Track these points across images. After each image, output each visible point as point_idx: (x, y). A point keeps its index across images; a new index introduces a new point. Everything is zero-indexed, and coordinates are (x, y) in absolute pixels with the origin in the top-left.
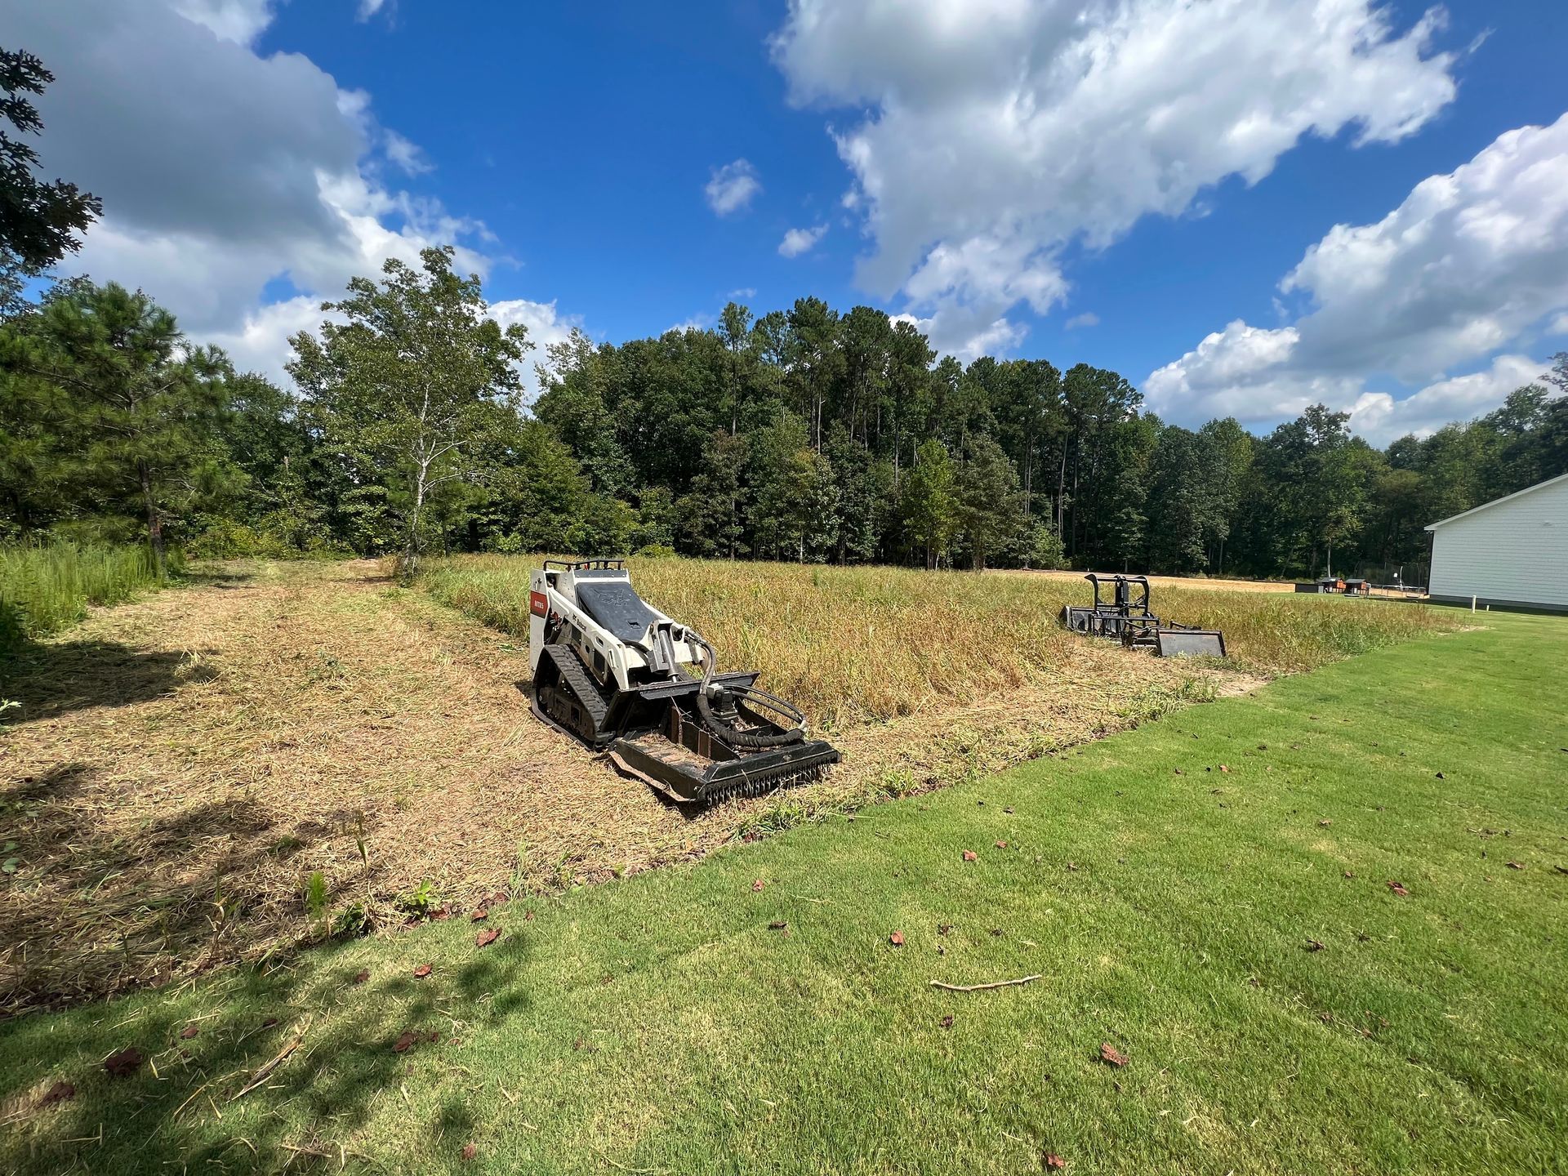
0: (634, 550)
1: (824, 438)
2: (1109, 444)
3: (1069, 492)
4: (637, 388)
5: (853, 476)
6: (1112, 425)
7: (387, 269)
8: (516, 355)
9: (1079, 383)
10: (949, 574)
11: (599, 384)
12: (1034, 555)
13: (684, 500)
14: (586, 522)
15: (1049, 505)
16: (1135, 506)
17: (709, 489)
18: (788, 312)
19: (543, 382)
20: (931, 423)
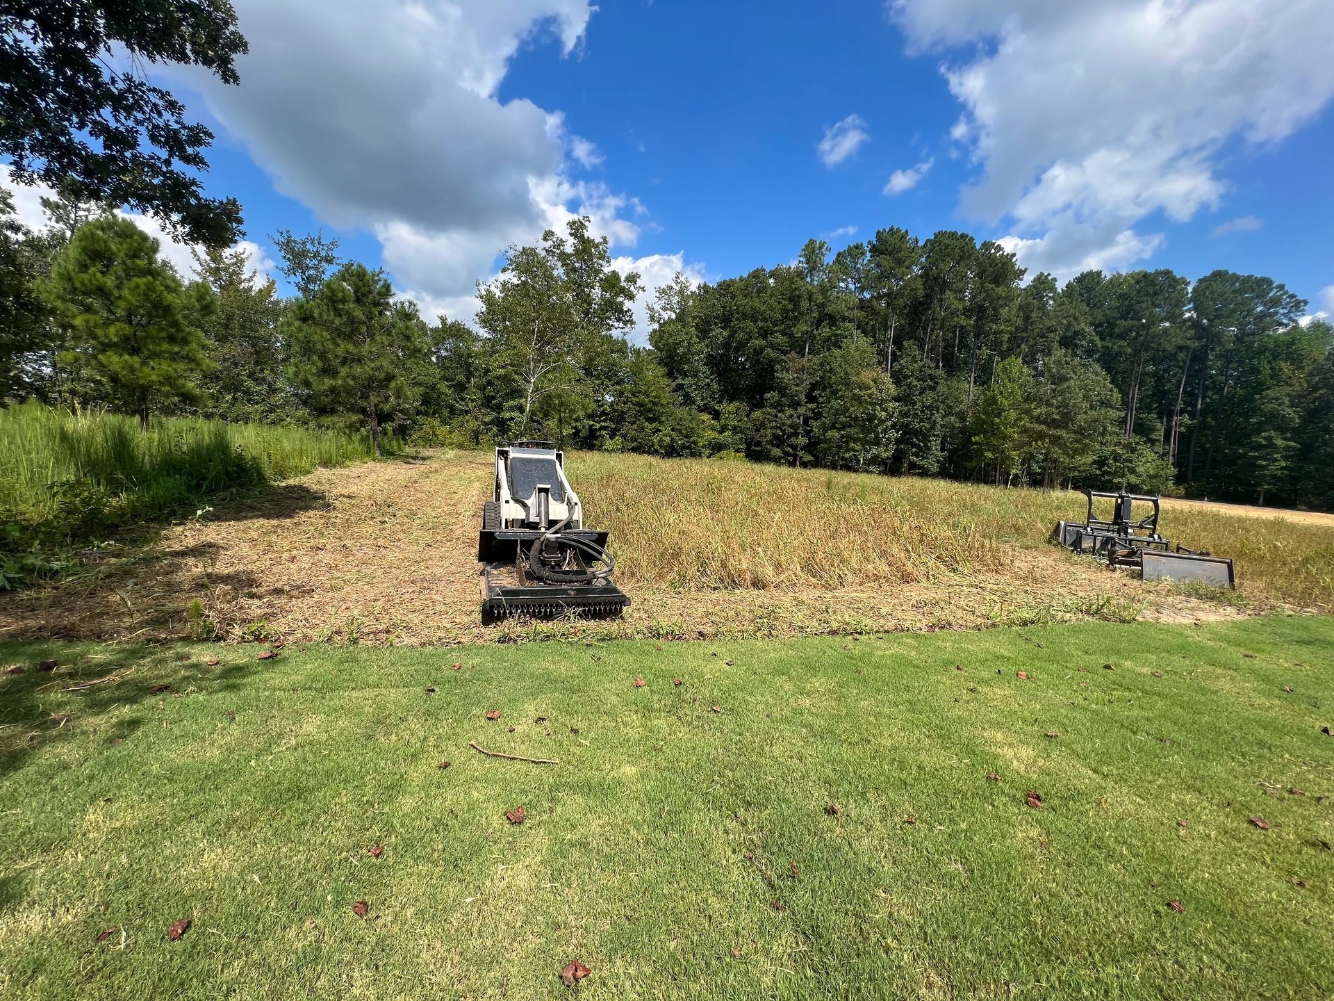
0: (711, 454)
1: (895, 358)
2: (1251, 359)
3: (1188, 413)
4: (726, 320)
5: (921, 394)
6: (1257, 337)
7: (545, 239)
8: (631, 297)
9: (1212, 292)
10: (1024, 493)
11: (694, 318)
12: (1134, 480)
13: (757, 414)
14: (673, 430)
15: (1160, 427)
16: (1281, 430)
17: (779, 405)
18: (869, 242)
19: (652, 318)
20: (1015, 341)
